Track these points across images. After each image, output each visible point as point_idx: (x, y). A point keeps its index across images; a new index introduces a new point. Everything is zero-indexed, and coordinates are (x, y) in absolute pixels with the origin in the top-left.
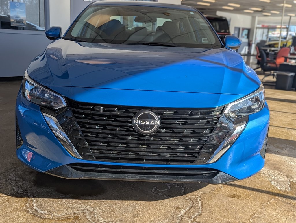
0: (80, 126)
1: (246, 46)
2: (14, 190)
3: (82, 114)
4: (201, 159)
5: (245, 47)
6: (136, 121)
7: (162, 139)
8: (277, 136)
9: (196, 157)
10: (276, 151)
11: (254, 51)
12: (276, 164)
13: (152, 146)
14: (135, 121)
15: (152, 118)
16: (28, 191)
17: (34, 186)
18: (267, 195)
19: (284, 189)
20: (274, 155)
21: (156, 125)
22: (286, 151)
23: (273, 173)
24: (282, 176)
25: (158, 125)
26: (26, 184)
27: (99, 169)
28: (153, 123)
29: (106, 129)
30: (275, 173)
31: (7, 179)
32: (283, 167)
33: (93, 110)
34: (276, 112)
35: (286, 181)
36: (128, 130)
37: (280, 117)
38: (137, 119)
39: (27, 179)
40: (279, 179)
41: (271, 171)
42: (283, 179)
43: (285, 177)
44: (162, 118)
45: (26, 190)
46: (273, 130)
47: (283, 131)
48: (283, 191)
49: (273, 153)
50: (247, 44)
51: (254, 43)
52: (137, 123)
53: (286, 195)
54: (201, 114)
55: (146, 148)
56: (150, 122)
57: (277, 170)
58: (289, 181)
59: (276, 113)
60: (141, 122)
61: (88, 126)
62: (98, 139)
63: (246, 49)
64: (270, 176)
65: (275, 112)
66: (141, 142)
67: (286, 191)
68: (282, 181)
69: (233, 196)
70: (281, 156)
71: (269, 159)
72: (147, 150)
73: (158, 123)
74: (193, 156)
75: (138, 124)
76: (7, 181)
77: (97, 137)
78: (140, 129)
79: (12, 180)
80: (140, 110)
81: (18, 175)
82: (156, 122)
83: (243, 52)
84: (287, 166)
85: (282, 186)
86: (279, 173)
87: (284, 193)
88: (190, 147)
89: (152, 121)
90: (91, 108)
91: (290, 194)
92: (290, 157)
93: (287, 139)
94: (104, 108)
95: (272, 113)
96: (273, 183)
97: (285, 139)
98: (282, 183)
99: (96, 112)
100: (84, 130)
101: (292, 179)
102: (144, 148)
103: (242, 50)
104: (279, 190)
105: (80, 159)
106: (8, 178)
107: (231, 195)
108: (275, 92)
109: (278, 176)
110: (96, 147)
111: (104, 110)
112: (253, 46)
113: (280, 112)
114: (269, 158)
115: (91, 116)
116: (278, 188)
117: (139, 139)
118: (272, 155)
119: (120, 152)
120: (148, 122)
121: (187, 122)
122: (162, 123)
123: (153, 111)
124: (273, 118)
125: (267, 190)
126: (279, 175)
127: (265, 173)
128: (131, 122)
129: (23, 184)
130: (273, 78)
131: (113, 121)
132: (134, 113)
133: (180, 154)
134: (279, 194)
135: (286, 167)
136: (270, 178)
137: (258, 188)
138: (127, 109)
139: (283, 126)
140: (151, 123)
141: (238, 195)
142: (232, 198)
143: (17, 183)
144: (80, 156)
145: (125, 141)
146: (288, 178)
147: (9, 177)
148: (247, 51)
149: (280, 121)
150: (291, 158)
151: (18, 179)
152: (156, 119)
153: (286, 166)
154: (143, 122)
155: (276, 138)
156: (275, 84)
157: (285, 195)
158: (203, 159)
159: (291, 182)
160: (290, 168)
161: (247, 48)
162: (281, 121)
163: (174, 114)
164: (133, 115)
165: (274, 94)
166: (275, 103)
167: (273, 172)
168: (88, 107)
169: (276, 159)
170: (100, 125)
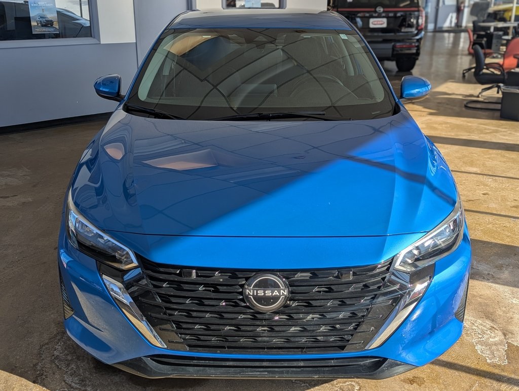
0: (161, 299)
1: (452, 12)
2: (64, 381)
3: (164, 281)
4: (356, 344)
5: (450, 15)
6: (250, 291)
7: (292, 317)
8: (494, 238)
9: (348, 341)
10: (489, 274)
11: (468, 22)
12: (487, 305)
13: (276, 329)
14: (247, 291)
15: (275, 286)
16: (87, 382)
17: (94, 371)
18: (468, 375)
19: (496, 360)
20: (486, 283)
21: (282, 297)
22: (506, 275)
23: (480, 327)
24: (496, 331)
25: (286, 296)
26: (82, 367)
27: (195, 362)
28: (278, 294)
29: (202, 304)
30: (485, 326)
31: (53, 358)
32: (499, 312)
33: (180, 275)
34: (497, 178)
35: (501, 343)
36: (237, 305)
37: (503, 189)
38: (251, 288)
39: (83, 357)
40: (491, 339)
41: (478, 321)
42: (496, 339)
43: (500, 333)
44: (291, 285)
45: (83, 381)
46: (488, 224)
47: (505, 225)
48: (495, 366)
49: (484, 278)
50: (454, 8)
51: (468, 7)
52: (251, 294)
53: (500, 375)
54: (354, 274)
55: (267, 330)
56: (272, 292)
57: (488, 318)
58: (507, 343)
59: (496, 181)
60: (257, 293)
61: (173, 300)
62: (190, 321)
63: (452, 17)
64: (475, 334)
65: (494, 178)
66: (258, 323)
67: (499, 366)
68: (496, 344)
69: (412, 380)
70: (497, 285)
71: (475, 293)
72: (269, 334)
73: (285, 294)
74: (342, 339)
75: (253, 295)
76: (52, 362)
77: (189, 316)
78: (257, 304)
79: (60, 360)
80: (255, 273)
81: (69, 348)
82: (282, 291)
83: (446, 25)
84: (506, 307)
85: (493, 354)
86: (492, 325)
87: (496, 371)
88: (338, 326)
89: (276, 291)
90: (178, 272)
91: (506, 371)
92: (511, 288)
93: (510, 244)
94: (198, 272)
95: (490, 180)
96: (478, 347)
97: (507, 244)
98: (494, 347)
99: (185, 279)
100: (168, 305)
101: (512, 337)
102: (265, 330)
103: (445, 21)
104: (488, 364)
105: (165, 348)
106: (53, 355)
107: (408, 379)
108: (499, 126)
109: (489, 332)
110: (188, 332)
111: (197, 276)
112: (466, 11)
113: (503, 179)
114: (477, 292)
115: (178, 286)
116: (487, 358)
117: (255, 318)
118: (483, 283)
119: (227, 338)
120: (268, 293)
121: (333, 290)
122: (292, 292)
123: (276, 275)
124: (490, 193)
125: (469, 365)
126: (490, 329)
127: (468, 327)
128: (241, 293)
129: (78, 367)
130: (498, 92)
131: (213, 292)
132: (247, 279)
133: (322, 337)
134: (488, 372)
135: (504, 312)
136: (475, 337)
137: (454, 361)
138: (234, 273)
139: (507, 214)
140: (274, 294)
141: (419, 378)
142: (410, 385)
143: (68, 365)
144: (165, 345)
145: (234, 322)
146: (505, 335)
147: (55, 352)
148: (454, 21)
149: (502, 200)
150: (514, 288)
151: (69, 358)
152: (282, 288)
153: (504, 309)
154: (261, 293)
155: (492, 243)
156: (499, 107)
157: (497, 374)
158: (360, 343)
159: (509, 345)
160: (511, 313)
161: (454, 15)
162: (504, 199)
163: (311, 277)
164: (244, 282)
165: (497, 131)
166: (497, 154)
167: (481, 325)
168: (172, 271)
169: (488, 292)
170: (192, 298)
